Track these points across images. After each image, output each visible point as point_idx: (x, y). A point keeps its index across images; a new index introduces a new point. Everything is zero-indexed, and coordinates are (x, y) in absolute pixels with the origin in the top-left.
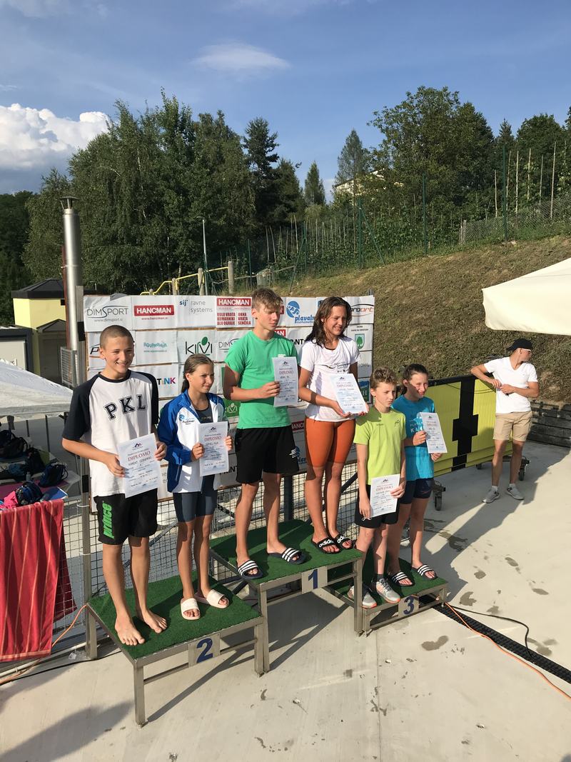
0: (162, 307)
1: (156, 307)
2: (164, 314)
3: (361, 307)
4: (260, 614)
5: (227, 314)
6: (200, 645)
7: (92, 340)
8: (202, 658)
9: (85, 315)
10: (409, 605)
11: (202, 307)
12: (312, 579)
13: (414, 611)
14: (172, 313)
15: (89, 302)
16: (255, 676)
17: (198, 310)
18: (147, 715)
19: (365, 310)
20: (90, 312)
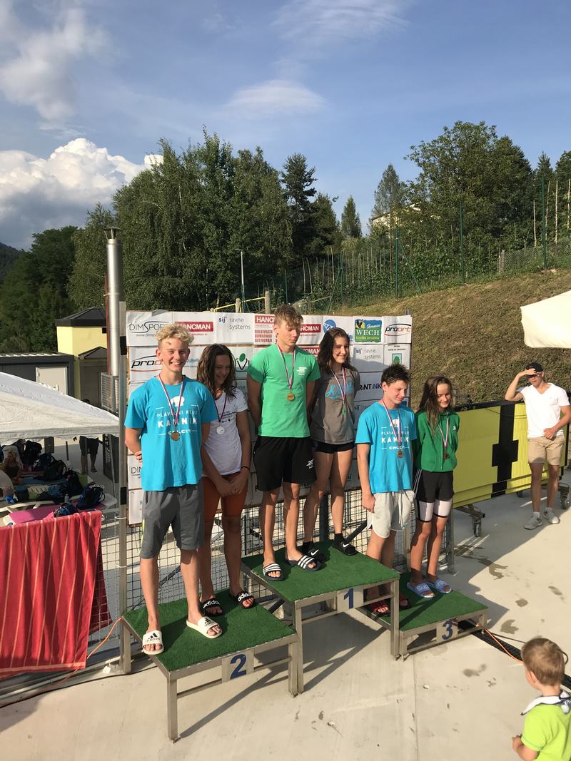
0: (201, 323)
1: (196, 323)
2: (204, 330)
3: (398, 326)
4: (295, 632)
5: (265, 331)
6: (233, 661)
7: (134, 355)
8: (236, 674)
9: (127, 329)
10: (448, 630)
11: (240, 324)
12: (348, 598)
13: (452, 637)
14: (212, 330)
15: (131, 317)
16: (289, 697)
17: (237, 327)
18: (180, 731)
19: (402, 330)
20: (132, 327)
